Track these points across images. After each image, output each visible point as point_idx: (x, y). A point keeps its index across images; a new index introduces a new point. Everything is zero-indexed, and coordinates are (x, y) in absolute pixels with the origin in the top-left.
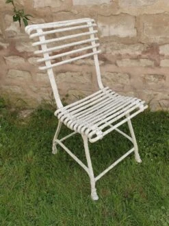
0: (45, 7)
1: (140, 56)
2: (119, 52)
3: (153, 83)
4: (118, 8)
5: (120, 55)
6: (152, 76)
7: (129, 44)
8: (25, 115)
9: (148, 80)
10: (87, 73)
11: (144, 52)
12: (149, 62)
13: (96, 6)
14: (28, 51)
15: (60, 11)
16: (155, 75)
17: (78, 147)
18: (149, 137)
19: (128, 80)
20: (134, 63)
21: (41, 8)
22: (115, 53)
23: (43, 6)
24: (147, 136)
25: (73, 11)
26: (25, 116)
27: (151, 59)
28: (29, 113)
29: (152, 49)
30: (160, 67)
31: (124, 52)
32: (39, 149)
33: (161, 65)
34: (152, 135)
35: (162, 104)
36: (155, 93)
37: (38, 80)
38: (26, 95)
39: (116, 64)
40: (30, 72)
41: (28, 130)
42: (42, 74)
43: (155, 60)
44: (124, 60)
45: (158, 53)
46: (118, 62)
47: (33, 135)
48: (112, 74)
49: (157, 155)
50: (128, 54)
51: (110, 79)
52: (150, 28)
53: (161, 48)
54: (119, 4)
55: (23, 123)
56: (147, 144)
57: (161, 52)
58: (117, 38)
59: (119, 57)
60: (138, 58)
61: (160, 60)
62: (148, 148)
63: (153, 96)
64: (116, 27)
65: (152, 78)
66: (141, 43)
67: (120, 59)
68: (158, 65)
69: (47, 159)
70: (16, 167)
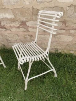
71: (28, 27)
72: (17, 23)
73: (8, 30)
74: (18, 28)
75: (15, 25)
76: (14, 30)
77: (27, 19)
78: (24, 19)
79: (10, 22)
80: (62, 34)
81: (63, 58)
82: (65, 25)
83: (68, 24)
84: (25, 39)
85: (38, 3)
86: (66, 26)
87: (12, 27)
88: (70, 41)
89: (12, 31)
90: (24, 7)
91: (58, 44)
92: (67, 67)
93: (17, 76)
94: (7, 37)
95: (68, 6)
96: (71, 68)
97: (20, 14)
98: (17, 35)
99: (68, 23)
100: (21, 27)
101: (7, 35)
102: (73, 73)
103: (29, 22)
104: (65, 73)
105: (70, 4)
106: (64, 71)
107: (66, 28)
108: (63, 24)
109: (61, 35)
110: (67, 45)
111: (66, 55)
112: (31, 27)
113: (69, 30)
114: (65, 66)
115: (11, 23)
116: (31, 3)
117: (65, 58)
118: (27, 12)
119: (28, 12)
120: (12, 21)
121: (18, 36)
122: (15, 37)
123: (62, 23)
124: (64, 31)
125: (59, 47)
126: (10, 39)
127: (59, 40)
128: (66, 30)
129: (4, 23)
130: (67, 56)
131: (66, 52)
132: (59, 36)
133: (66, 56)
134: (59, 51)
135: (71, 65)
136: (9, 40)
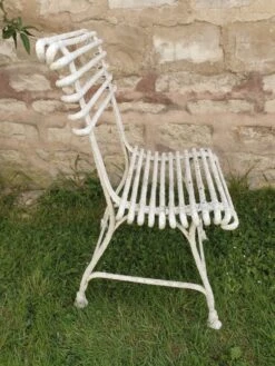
0: (60, 13)
1: (228, 94)
2: (193, 88)
3: (252, 141)
4: (190, 12)
5: (193, 93)
6: (251, 130)
7: (209, 75)
8: (27, 200)
9: (244, 136)
10: (137, 126)
11: (237, 88)
12: (246, 106)
13: (151, 9)
14: (31, 89)
15: (86, 20)
16: (256, 127)
17: (123, 261)
18: (250, 236)
19: (209, 136)
20: (219, 107)
21: (53, 15)
22: (184, 90)
23: (57, 11)
24: (245, 237)
25: (109, 18)
26: (28, 203)
27: (249, 100)
28: (36, 196)
29: (251, 82)
30: (266, 113)
31: (200, 88)
32: (53, 265)
33: (266, 110)
34: (255, 234)
35: (268, 177)
36: (256, 158)
37: (50, 138)
38: (30, 165)
39: (187, 110)
40: (35, 126)
41: (33, 228)
42: (56, 129)
43: (256, 102)
44: (201, 102)
45: (261, 89)
46: (191, 106)
47: (42, 238)
48: (181, 127)
49: (267, 273)
50: (208, 92)
51: (177, 135)
52: (248, 46)
53: (265, 80)
54: (192, 4)
55: (25, 216)
56: (248, 251)
57: (266, 88)
58: (187, 64)
59: (193, 98)
60: (225, 99)
61: (264, 101)
62: (249, 260)
63: (252, 163)
64: (186, 45)
65: (252, 133)
66: (230, 71)
67: (195, 101)
68: (260, 110)
69: (68, 284)
70: (10, 302)
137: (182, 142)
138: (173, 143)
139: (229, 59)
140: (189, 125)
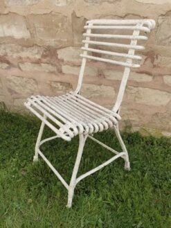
1: (39, 59)
2: (20, 55)
4: (5, 7)
5: (20, 58)
6: (59, 84)
7: (28, 47)
9: (55, 88)
11: (44, 56)
12: (51, 68)
16: (62, 83)
19: (36, 86)
20: (36, 68)
22: (15, 55)
27: (52, 65)
30: (64, 74)
31: (25, 54)
33: (63, 72)
39: (20, 68)
44: (26, 63)
45: (57, 58)
46: (21, 66)
48: (19, 78)
50: (28, 58)
51: (18, 83)
52: (42, 29)
53: (58, 52)
54: (6, 3)
57: (59, 57)
58: (12, 38)
59: (20, 60)
64: (9, 27)
66: (36, 45)
67: (23, 63)
68: (60, 72)
71: (61, 63)
72: (36, 51)
73: (14, 66)
74: (38, 62)
75: (31, 57)
76: (27, 67)
77: (59, 41)
78: (51, 42)
79: (20, 47)
80: (143, 85)
81: (144, 147)
82: (153, 61)
83: (159, 60)
84: (53, 91)
85: (88, 4)
86: (154, 66)
87: (24, 60)
88: (162, 106)
89: (24, 69)
90: (53, 13)
91: (132, 110)
92: (151, 170)
93: (18, 181)
94: (11, 84)
95: (162, 15)
96: (161, 173)
97: (45, 28)
98: (34, 80)
99: (159, 57)
100: (44, 60)
101: (12, 78)
102: (164, 188)
103: (63, 50)
104: (143, 187)
105: (167, 9)
106: (142, 181)
107: (154, 71)
108: (146, 60)
109: (140, 88)
110: (156, 114)
111: (151, 141)
112: (68, 63)
113: (161, 75)
114: (145, 168)
115: (23, 50)
116: (71, 3)
117: (147, 147)
118: (60, 24)
119: (62, 25)
120: (23, 46)
121: (37, 83)
122: (28, 86)
123: (145, 57)
124: (150, 79)
125: (134, 118)
126: (17, 89)
127: (135, 100)
128: (154, 76)
129: (5, 49)
130: (155, 143)
131: (152, 132)
132: (135, 89)
133: (152, 144)
134: (134, 130)
135: (161, 165)
136: (16, 93)
137: (22, 88)
138: (17, 88)
139: (34, 37)
140: (23, 78)
